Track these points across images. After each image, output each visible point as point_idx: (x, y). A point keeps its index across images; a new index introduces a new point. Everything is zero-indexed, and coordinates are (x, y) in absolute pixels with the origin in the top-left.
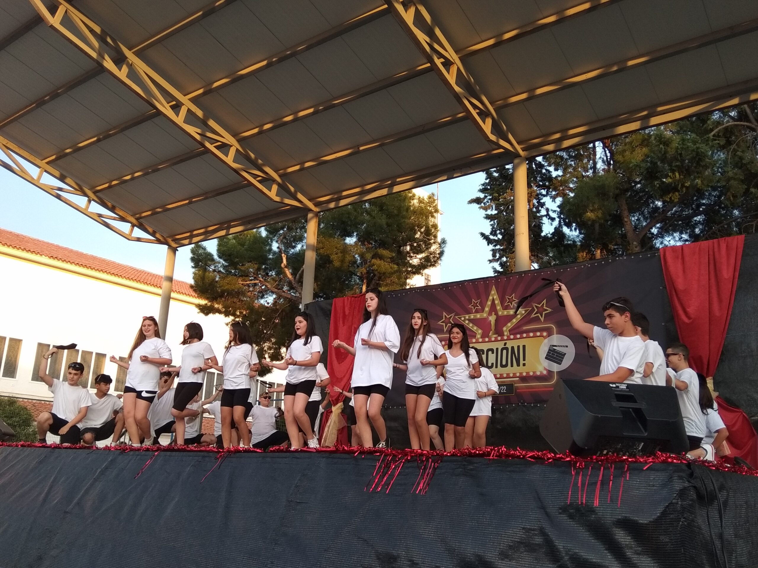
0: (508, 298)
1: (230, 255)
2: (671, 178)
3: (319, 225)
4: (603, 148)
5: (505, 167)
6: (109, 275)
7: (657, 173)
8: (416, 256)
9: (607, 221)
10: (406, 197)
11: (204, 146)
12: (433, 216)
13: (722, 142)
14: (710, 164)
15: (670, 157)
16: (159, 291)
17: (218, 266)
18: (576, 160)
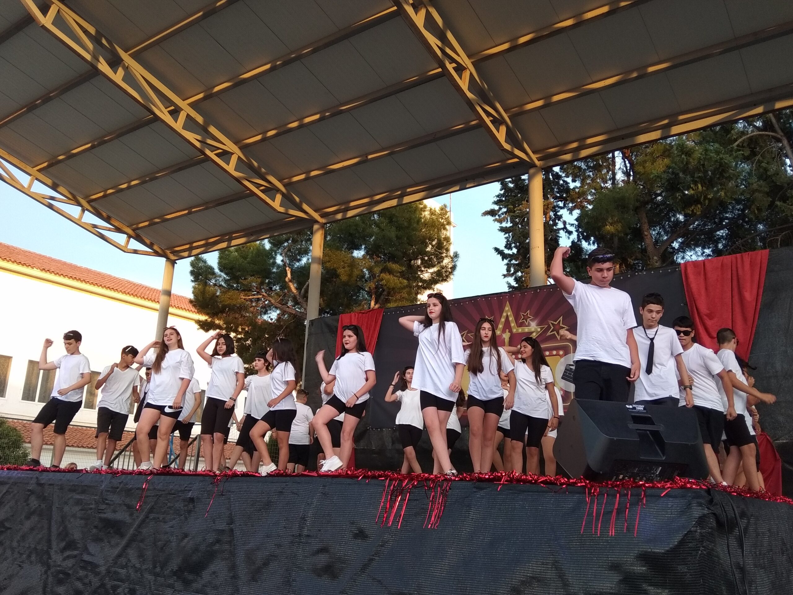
0: (523, 315)
1: (231, 269)
2: (693, 190)
3: (325, 237)
4: (622, 159)
5: (521, 178)
6: (105, 289)
7: (678, 185)
8: (427, 271)
9: (627, 235)
10: (416, 208)
11: (204, 153)
12: (445, 229)
13: (747, 153)
14: (734, 175)
15: (692, 168)
16: (157, 306)
17: (219, 280)
18: (595, 171)
